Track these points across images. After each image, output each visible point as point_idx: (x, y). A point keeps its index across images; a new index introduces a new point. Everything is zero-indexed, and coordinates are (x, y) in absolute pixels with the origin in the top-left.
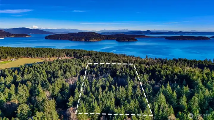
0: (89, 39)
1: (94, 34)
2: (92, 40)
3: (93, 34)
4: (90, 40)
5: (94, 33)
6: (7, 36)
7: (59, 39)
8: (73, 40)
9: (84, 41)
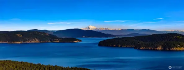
0: (170, 47)
1: (180, 38)
2: (175, 49)
3: (178, 37)
4: (173, 49)
5: (180, 35)
6: (51, 41)
7: (120, 46)
8: (142, 48)
9: (161, 50)
